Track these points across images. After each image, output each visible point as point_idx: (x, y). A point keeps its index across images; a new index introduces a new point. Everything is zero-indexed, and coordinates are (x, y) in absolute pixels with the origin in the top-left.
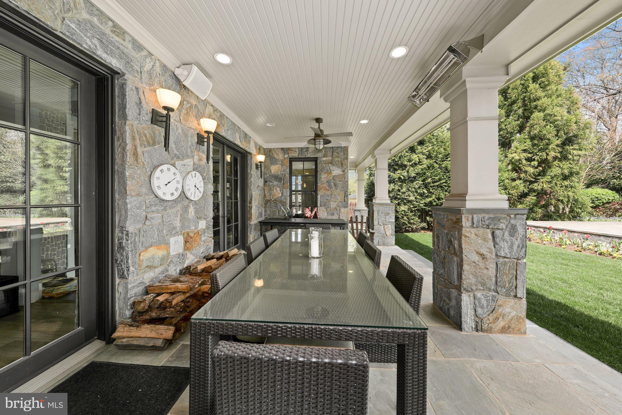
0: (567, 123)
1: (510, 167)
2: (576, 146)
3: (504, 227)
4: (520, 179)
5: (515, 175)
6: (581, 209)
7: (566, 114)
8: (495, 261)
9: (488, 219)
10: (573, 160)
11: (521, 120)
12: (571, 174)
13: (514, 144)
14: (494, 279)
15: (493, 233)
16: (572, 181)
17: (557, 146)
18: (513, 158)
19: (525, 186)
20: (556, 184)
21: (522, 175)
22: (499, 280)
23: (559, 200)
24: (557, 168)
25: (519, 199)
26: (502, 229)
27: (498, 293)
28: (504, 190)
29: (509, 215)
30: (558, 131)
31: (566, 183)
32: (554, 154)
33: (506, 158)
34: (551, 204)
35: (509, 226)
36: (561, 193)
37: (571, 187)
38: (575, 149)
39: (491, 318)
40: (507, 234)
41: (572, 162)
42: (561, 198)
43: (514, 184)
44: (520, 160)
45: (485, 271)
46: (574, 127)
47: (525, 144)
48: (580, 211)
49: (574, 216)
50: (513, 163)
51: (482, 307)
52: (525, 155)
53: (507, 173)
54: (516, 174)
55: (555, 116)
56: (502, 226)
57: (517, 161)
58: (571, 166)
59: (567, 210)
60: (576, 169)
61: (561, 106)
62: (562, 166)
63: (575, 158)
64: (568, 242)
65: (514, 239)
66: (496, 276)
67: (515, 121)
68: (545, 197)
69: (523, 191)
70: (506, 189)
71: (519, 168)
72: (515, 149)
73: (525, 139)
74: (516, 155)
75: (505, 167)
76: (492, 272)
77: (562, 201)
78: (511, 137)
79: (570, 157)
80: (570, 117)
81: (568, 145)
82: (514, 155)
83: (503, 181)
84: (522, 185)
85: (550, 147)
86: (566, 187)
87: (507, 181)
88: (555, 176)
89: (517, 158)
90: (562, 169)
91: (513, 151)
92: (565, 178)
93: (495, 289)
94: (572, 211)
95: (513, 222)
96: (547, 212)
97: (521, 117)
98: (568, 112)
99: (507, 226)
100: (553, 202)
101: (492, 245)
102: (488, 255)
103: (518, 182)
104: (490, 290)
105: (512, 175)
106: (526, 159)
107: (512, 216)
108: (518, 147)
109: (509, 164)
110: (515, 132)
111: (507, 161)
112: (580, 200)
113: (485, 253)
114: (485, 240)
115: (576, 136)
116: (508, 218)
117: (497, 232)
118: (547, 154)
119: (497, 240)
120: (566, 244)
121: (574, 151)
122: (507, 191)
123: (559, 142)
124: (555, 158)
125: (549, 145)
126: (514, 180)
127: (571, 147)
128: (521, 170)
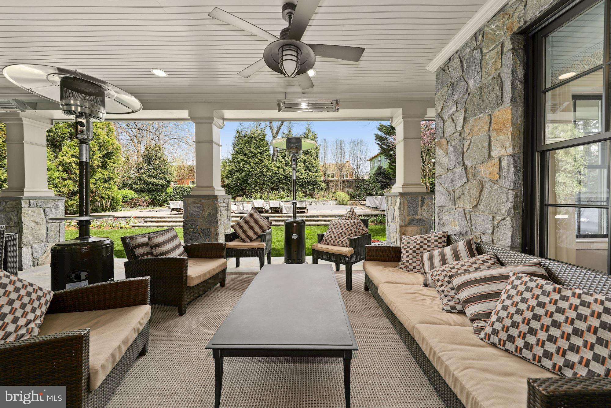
0: (106, 143)
1: (60, 168)
2: (112, 161)
3: (51, 206)
4: (71, 179)
5: (65, 175)
6: (116, 203)
7: (105, 136)
8: (46, 225)
9: (41, 202)
10: (110, 170)
11: (71, 129)
12: (110, 179)
13: (65, 148)
14: (45, 235)
15: (44, 210)
16: (110, 184)
17: (100, 157)
18: (63, 160)
19: (75, 185)
20: (99, 185)
21: (72, 176)
22: (48, 235)
23: (102, 197)
24: (100, 174)
25: (70, 196)
26: (50, 208)
27: (48, 242)
28: (55, 188)
29: (54, 200)
30: (100, 147)
31: (107, 185)
32: (97, 163)
33: (57, 160)
34: (97, 201)
35: (55, 206)
36: (104, 193)
37: (109, 188)
38: (111, 162)
39: (44, 257)
40: (53, 210)
41: (109, 171)
42: (103, 196)
43: (64, 183)
44: (70, 163)
45: (39, 232)
46: (111, 147)
47: (74, 151)
48: (116, 205)
49: (113, 209)
50: (63, 165)
51: (38, 252)
52: (74, 159)
53: (58, 172)
54: (67, 175)
55: (98, 135)
56: (50, 205)
57: (67, 163)
58: (109, 173)
59: (108, 204)
60: (112, 175)
61: (102, 129)
62: (103, 172)
63: (111, 168)
64: (105, 225)
65: (57, 212)
66: (47, 233)
67: (65, 128)
68: (92, 194)
69: (74, 189)
70: (56, 187)
71: (70, 170)
72: (65, 153)
73: (75, 146)
74: (66, 158)
75: (55, 167)
76: (44, 231)
77: (104, 198)
78: (61, 141)
79: (108, 167)
80: (109, 139)
81: (107, 158)
82: (64, 158)
83: (54, 179)
84: (73, 184)
85: (95, 157)
86: (107, 187)
87: (58, 180)
88: (99, 179)
89: (68, 161)
90: (103, 174)
91: (63, 154)
92: (106, 181)
93: (46, 241)
94: (111, 205)
95: (56, 203)
96: (94, 206)
97: (71, 127)
98: (107, 136)
99: (53, 206)
100: (98, 198)
101: (44, 216)
102: (42, 222)
103: (68, 182)
104: (43, 242)
105: (63, 175)
106: (75, 163)
107: (56, 200)
108: (68, 152)
109: (59, 165)
110: (66, 138)
111: (57, 161)
112: (115, 197)
113: (39, 221)
114: (39, 214)
115: (112, 153)
116: (54, 201)
117: (47, 209)
118: (93, 163)
119: (47, 214)
120: (104, 226)
121: (111, 164)
122: (58, 189)
123: (100, 155)
124: (99, 166)
125: (94, 155)
126: (64, 179)
127: (109, 161)
128: (71, 171)
